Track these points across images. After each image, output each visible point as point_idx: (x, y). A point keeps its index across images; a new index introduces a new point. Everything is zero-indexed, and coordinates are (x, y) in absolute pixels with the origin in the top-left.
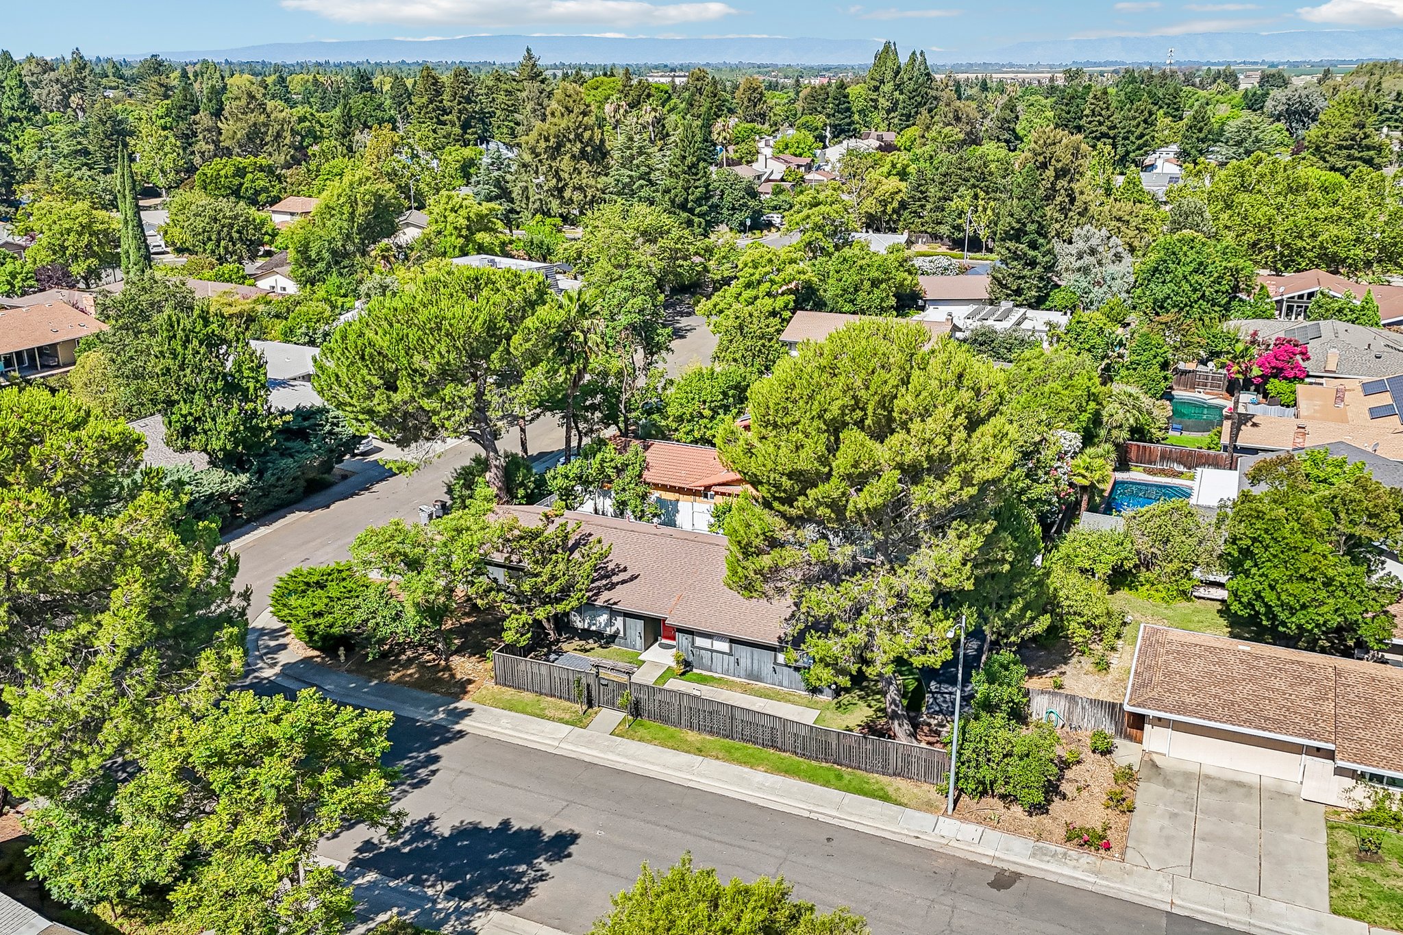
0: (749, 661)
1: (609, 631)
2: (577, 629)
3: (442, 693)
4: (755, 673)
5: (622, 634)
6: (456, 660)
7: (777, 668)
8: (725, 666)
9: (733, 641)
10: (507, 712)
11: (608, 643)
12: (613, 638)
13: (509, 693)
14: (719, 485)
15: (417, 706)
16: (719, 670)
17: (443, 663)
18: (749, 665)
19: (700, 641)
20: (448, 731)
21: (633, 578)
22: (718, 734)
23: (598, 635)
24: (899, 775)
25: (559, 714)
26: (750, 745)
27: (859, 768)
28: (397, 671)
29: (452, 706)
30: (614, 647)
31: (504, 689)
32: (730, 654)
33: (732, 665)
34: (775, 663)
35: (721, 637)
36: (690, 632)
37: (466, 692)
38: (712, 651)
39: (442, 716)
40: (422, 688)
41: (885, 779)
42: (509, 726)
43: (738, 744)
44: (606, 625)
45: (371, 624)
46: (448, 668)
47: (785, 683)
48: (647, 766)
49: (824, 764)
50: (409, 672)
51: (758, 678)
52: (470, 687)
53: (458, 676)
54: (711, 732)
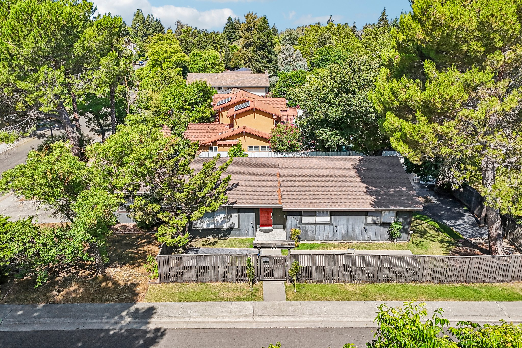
0: (345, 226)
1: (226, 226)
2: (198, 230)
3: (116, 301)
4: (350, 234)
5: (236, 226)
6: (111, 271)
7: (367, 227)
8: (326, 233)
9: (333, 213)
10: (185, 304)
11: (225, 235)
12: (229, 231)
13: (176, 287)
14: (219, 141)
15: (100, 317)
16: (321, 238)
17: (100, 276)
18: (345, 229)
19: (306, 219)
20: (146, 332)
21: (236, 185)
22: (367, 281)
23: (217, 232)
24: (515, 280)
25: (231, 294)
26: (395, 284)
27: (484, 281)
28: (59, 291)
29: (132, 309)
30: (230, 238)
31: (170, 285)
32: (331, 224)
33: (331, 232)
34: (366, 224)
35: (323, 212)
36: (299, 213)
37: (137, 294)
38: (316, 225)
39: (128, 320)
40: (93, 301)
41: (508, 285)
42: (197, 314)
43: (387, 285)
44: (223, 222)
45: (29, 253)
46: (106, 279)
47: (373, 237)
48: (340, 319)
49: (456, 285)
50: (72, 289)
51: (352, 238)
52: (138, 289)
53: (122, 284)
54: (361, 281)
